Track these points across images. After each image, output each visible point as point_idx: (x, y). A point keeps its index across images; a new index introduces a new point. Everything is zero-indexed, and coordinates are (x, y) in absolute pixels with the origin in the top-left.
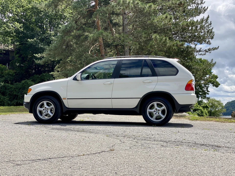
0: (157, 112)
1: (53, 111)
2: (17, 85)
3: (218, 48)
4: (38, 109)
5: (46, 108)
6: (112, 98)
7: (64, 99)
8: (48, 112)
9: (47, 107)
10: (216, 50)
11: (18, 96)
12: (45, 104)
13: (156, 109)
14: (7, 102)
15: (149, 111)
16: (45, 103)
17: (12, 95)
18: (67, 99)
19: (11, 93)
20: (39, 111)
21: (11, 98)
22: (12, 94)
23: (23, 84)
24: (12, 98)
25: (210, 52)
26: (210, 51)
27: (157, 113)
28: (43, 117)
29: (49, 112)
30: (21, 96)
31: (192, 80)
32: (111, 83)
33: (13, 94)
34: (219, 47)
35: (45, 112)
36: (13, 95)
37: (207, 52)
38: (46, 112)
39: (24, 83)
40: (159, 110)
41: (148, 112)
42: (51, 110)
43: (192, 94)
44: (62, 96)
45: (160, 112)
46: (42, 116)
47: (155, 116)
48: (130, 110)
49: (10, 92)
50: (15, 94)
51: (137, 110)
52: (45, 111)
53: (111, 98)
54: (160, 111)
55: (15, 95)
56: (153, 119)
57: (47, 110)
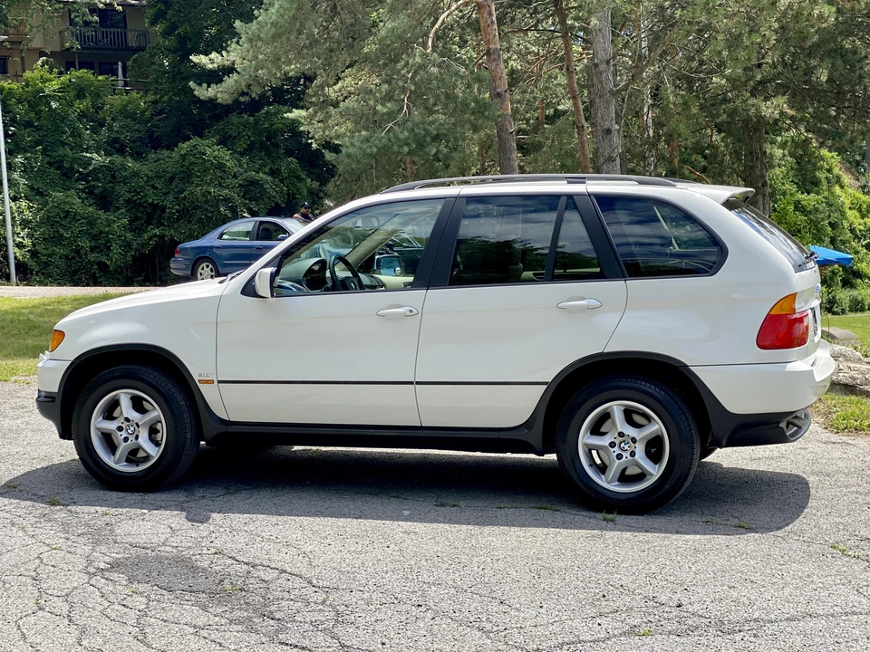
0: (626, 447)
1: (159, 435)
2: (158, 160)
4: (98, 423)
5: (127, 420)
6: (418, 383)
7: (207, 382)
8: (137, 437)
9: (134, 415)
11: (163, 209)
12: (125, 403)
13: (621, 435)
14: (119, 236)
15: (585, 445)
16: (124, 397)
17: (141, 204)
18: (219, 382)
19: (135, 198)
20: (102, 433)
21: (136, 219)
22: (138, 201)
23: (184, 157)
24: (141, 218)
27: (624, 455)
28: (116, 463)
29: (144, 441)
30: (177, 211)
31: (796, 293)
32: (411, 311)
33: (144, 200)
35: (126, 439)
36: (145, 207)
38: (132, 438)
39: (186, 155)
40: (634, 440)
41: (584, 449)
42: (153, 431)
43: (791, 367)
44: (197, 369)
45: (640, 450)
46: (112, 459)
47: (615, 467)
48: (502, 435)
49: (130, 192)
50: (153, 203)
51: (536, 437)
52: (124, 434)
53: (411, 383)
54: (637, 445)
55: (155, 207)
56: (609, 483)
57: (132, 429)
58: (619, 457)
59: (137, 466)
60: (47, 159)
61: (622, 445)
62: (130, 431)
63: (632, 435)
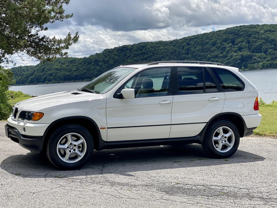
3: (72, 16)
4: (59, 146)
5: (71, 144)
6: (172, 125)
7: (103, 128)
8: (75, 150)
9: (73, 142)
10: (69, 18)
16: (69, 136)
18: (108, 128)
25: (62, 21)
26: (62, 19)
28: (67, 160)
29: (77, 151)
32: (170, 102)
34: (72, 14)
37: (58, 19)
38: (72, 151)
40: (226, 137)
42: (79, 147)
44: (100, 124)
46: (64, 158)
47: (221, 145)
52: (69, 149)
53: (170, 125)
57: (72, 147)
58: (222, 142)
59: (74, 160)
61: (222, 139)
62: (71, 148)
63: (225, 136)
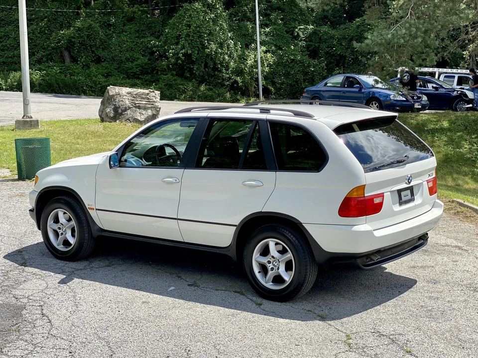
0: (276, 264)
2: (346, 28)
4: (50, 224)
5: (62, 224)
6: (179, 219)
7: (91, 209)
8: (66, 234)
9: (65, 222)
11: (345, 57)
13: (274, 257)
14: (319, 73)
15: (256, 260)
17: (333, 55)
18: (96, 209)
19: (330, 51)
20: (53, 229)
21: (330, 63)
22: (332, 53)
23: (358, 27)
24: (333, 62)
27: (275, 268)
28: (58, 246)
29: (69, 236)
30: (352, 59)
31: (365, 185)
32: (176, 180)
33: (335, 52)
35: (62, 234)
36: (336, 56)
38: (64, 234)
39: (359, 25)
41: (256, 263)
42: (73, 231)
44: (87, 201)
45: (282, 266)
47: (270, 275)
48: (218, 251)
49: (328, 48)
50: (340, 54)
51: (232, 255)
52: (61, 231)
53: (176, 219)
54: (280, 264)
55: (341, 56)
56: (266, 283)
58: (272, 269)
59: (67, 248)
60: (286, 29)
63: (279, 258)
